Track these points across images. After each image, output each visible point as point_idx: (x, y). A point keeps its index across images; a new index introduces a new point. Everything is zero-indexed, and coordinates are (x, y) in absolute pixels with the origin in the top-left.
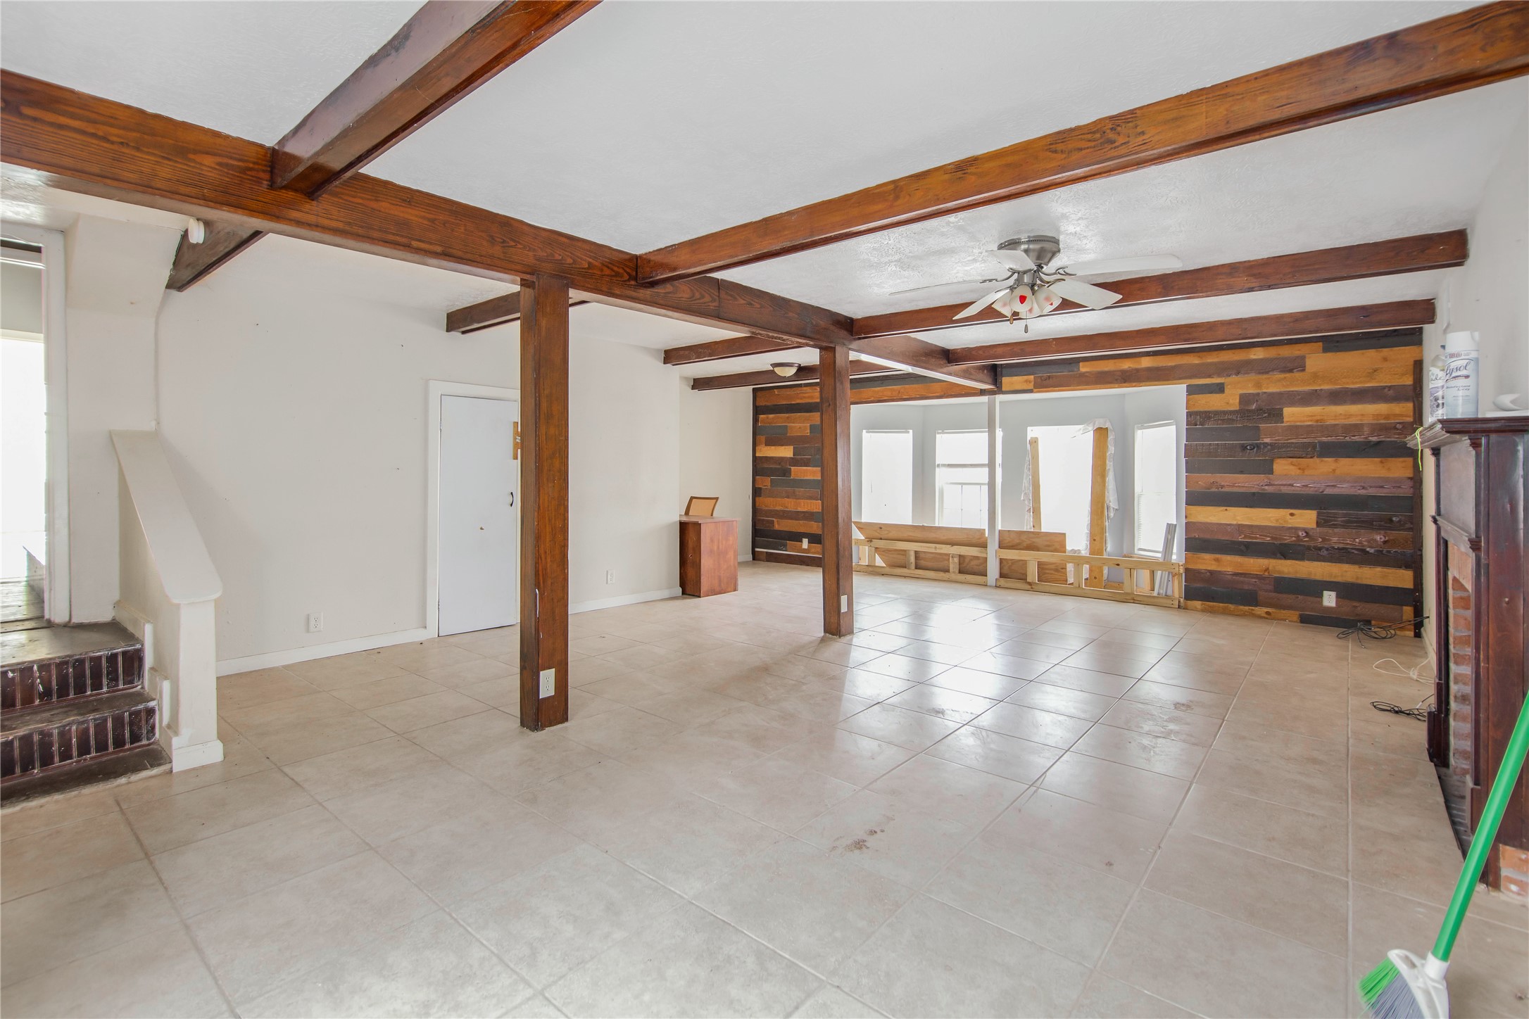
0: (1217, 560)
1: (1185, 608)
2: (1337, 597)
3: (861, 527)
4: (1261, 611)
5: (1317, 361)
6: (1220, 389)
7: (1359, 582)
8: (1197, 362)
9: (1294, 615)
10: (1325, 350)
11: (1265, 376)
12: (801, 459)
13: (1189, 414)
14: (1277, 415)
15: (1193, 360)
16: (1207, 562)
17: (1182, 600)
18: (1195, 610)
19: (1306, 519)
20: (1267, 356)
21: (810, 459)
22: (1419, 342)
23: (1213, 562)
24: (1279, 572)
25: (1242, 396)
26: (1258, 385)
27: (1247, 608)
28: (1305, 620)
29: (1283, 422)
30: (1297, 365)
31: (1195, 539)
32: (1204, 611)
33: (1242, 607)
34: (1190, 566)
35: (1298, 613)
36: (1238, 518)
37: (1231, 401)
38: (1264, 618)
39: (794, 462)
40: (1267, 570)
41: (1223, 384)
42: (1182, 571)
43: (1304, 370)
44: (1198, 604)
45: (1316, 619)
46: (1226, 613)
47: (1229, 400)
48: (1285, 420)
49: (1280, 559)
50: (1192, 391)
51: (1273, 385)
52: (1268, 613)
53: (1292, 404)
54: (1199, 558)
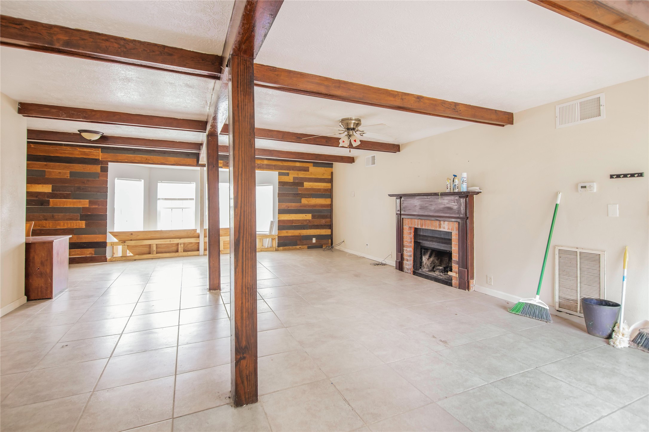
0: (287, 232)
1: (278, 250)
2: (316, 239)
3: (115, 234)
4: (298, 247)
5: (312, 169)
6: (288, 174)
7: (321, 234)
8: (281, 164)
9: (306, 247)
10: (314, 166)
11: (300, 172)
12: (61, 194)
13: (279, 182)
14: (302, 184)
15: (280, 163)
16: (285, 233)
17: (277, 248)
18: (281, 250)
19: (309, 217)
20: (300, 165)
21: (70, 194)
22: (332, 167)
23: (286, 233)
24: (303, 234)
25: (294, 177)
26: (298, 174)
27: (295, 247)
28: (309, 248)
29: (304, 187)
30: (306, 170)
31: (281, 225)
32: (284, 250)
33: (293, 247)
34: (279, 235)
35: (307, 246)
36: (293, 218)
37: (291, 179)
38: (299, 249)
39: (52, 195)
40: (300, 234)
41: (289, 173)
42: (277, 237)
43: (309, 171)
44: (281, 248)
45: (312, 247)
46: (289, 250)
47: (289, 179)
48: (304, 186)
49: (303, 230)
50: (280, 174)
51: (302, 175)
52: (300, 247)
53: (306, 182)
54: (282, 232)
